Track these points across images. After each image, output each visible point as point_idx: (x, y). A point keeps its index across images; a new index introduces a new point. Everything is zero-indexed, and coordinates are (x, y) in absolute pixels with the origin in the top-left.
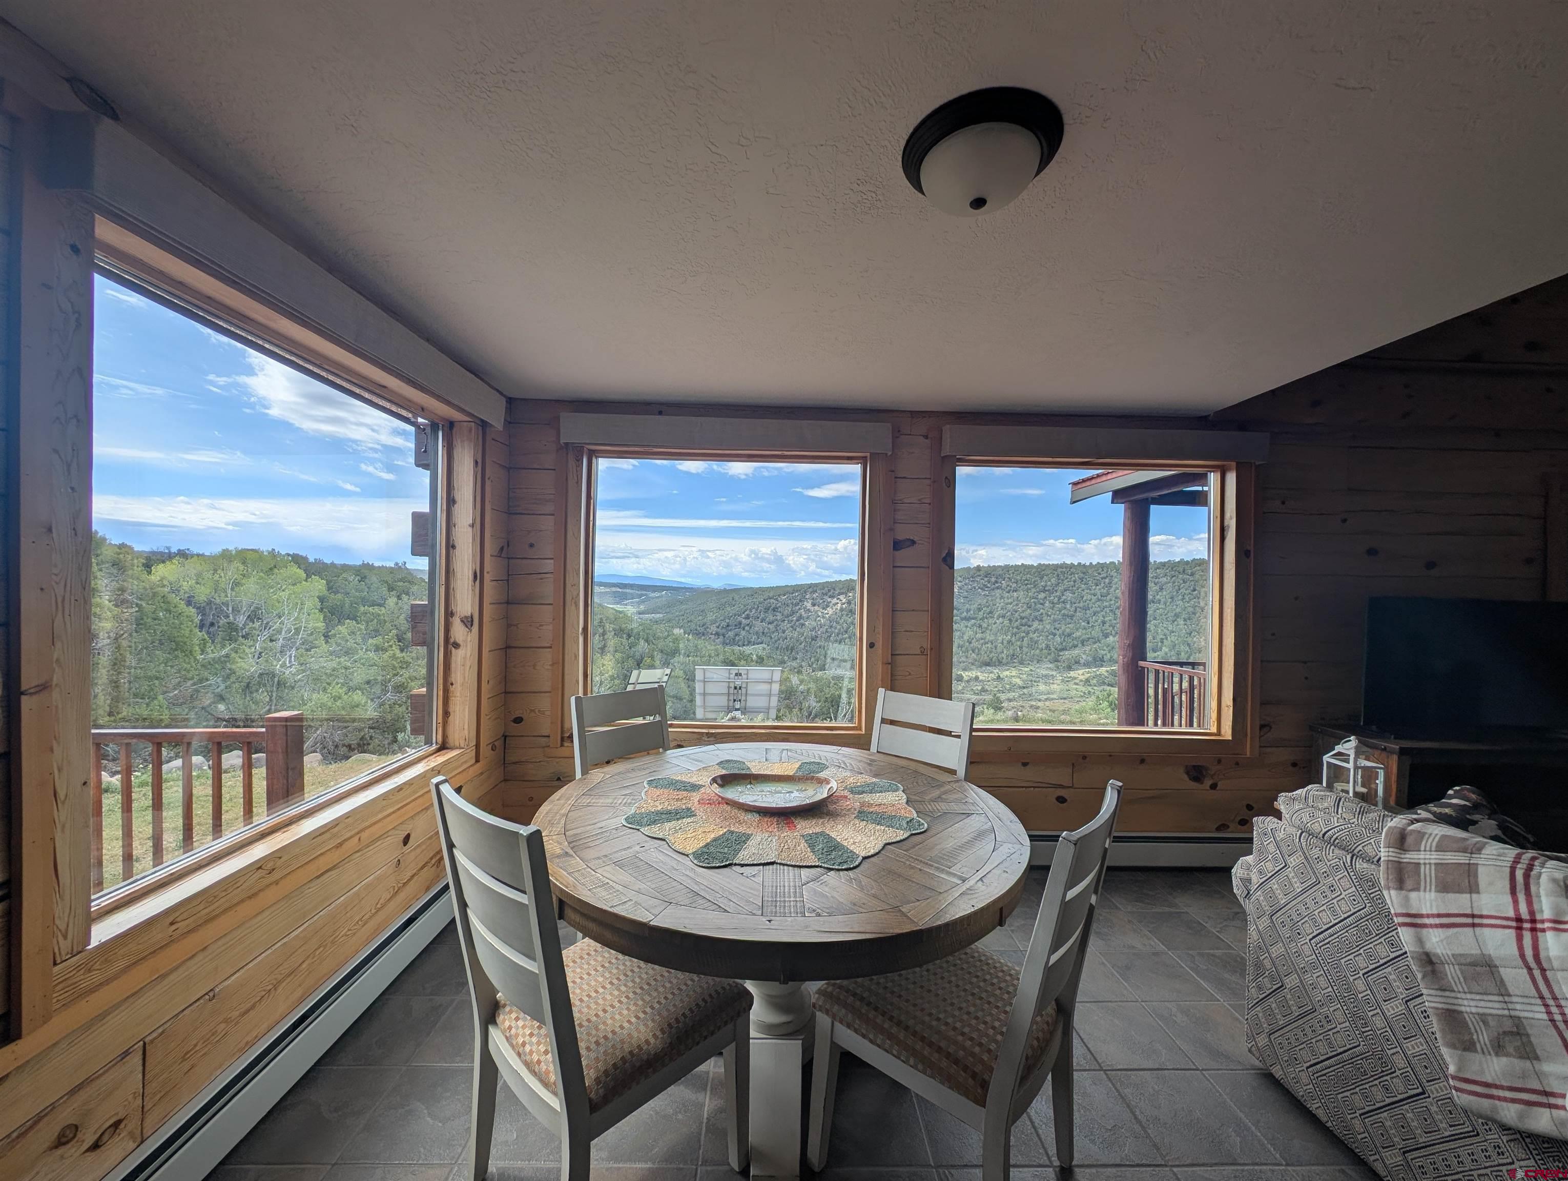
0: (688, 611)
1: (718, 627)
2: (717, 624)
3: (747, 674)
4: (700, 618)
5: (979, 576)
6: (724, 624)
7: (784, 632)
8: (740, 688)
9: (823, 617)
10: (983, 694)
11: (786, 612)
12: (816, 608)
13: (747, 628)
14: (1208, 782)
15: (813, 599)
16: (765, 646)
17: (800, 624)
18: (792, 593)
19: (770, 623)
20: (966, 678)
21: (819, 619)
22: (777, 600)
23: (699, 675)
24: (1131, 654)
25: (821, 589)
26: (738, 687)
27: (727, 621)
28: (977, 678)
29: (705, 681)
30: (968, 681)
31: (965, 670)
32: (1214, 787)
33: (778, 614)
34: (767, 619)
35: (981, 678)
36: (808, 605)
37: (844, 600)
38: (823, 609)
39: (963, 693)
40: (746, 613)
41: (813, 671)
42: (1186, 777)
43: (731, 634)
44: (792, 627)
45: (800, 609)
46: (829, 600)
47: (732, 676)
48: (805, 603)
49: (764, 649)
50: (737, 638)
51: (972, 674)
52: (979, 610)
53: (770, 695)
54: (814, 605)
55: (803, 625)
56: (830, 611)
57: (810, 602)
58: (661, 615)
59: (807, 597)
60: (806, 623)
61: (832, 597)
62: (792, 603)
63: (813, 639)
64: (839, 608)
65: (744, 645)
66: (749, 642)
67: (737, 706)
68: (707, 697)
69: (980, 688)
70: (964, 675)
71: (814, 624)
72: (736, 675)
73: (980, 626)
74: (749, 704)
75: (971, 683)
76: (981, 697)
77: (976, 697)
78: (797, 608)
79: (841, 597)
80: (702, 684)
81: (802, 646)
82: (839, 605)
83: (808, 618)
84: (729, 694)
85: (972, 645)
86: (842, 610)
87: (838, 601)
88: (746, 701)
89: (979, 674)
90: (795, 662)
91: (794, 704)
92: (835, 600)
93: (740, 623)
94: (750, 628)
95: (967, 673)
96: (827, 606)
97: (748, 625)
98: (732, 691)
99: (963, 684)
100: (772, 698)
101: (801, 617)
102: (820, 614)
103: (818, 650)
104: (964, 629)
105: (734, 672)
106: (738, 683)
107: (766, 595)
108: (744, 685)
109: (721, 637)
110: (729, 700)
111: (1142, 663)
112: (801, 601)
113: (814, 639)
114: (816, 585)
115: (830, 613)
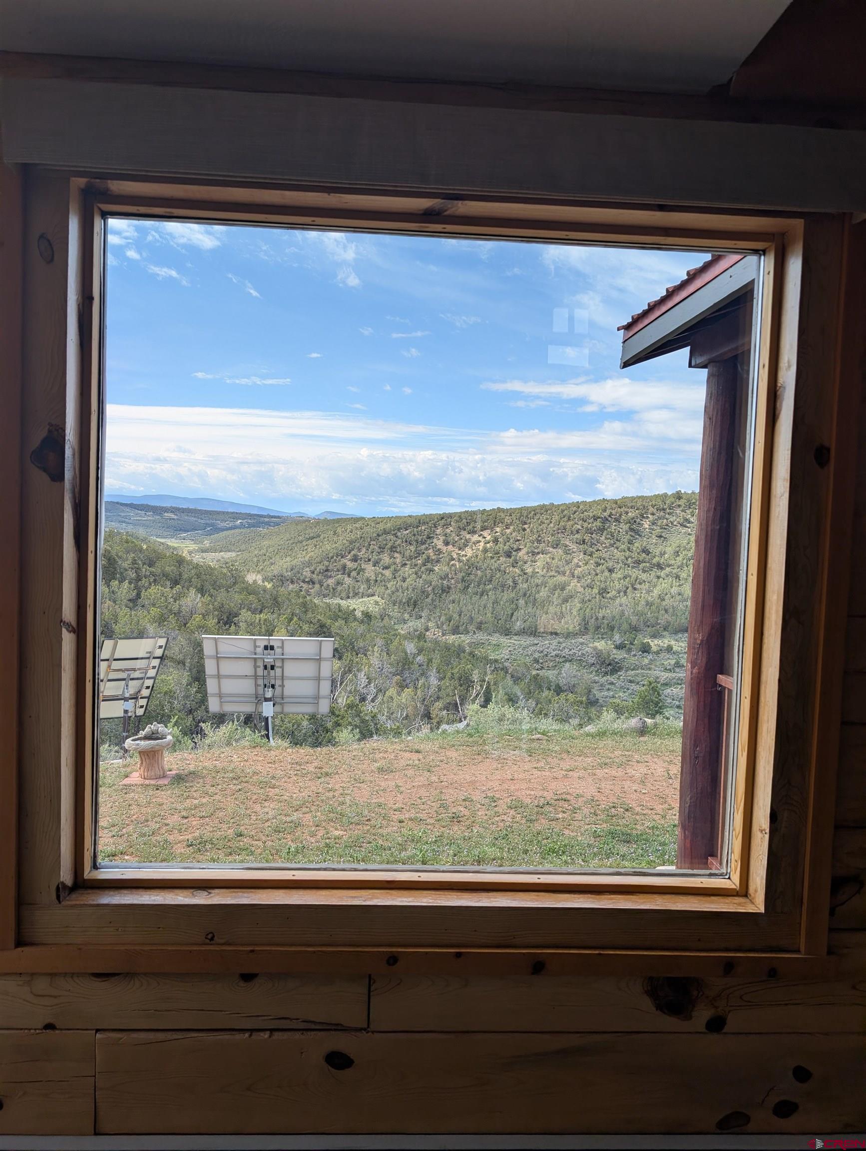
0: (271, 549)
1: (313, 573)
2: (312, 568)
3: (282, 647)
4: (288, 559)
5: (679, 506)
6: (321, 567)
7: (404, 580)
8: (273, 667)
9: (459, 561)
10: (677, 670)
11: (407, 553)
12: (450, 547)
13: (354, 574)
14: (702, 1015)
15: (446, 535)
16: (379, 599)
17: (427, 570)
18: (417, 527)
19: (386, 568)
20: (654, 649)
21: (453, 562)
22: (395, 535)
23: (208, 649)
24: (704, 660)
25: (457, 521)
26: (269, 667)
27: (326, 563)
28: (669, 649)
29: (218, 658)
30: (657, 653)
31: (654, 636)
32: (716, 1025)
33: (396, 555)
34: (382, 563)
35: (675, 648)
36: (439, 543)
37: (488, 538)
38: (460, 549)
39: (650, 669)
40: (353, 553)
41: (443, 635)
42: (647, 1004)
43: (331, 582)
44: (416, 574)
45: (427, 549)
46: (468, 536)
47: (260, 650)
48: (435, 540)
49: (377, 603)
50: (339, 588)
51: (665, 642)
52: (677, 554)
53: (318, 679)
54: (447, 543)
55: (431, 570)
56: (469, 552)
57: (442, 538)
58: (234, 554)
59: (438, 531)
60: (436, 568)
61: (473, 532)
62: (417, 541)
63: (443, 591)
64: (481, 548)
65: (348, 597)
66: (356, 594)
67: (269, 694)
68: (224, 682)
69: (673, 662)
70: (652, 644)
71: (446, 568)
72: (266, 648)
73: (678, 577)
74: (286, 693)
75: (662, 655)
76: (674, 675)
77: (667, 674)
78: (423, 547)
79: (485, 533)
80: (214, 662)
81: (429, 600)
82: (482, 544)
83: (438, 561)
84: (256, 677)
85: (664, 603)
86: (485, 551)
87: (480, 539)
88: (283, 686)
89: (673, 643)
90: (418, 621)
91: (408, 681)
92: (475, 538)
93: (344, 567)
94: (358, 574)
95: (656, 642)
96: (466, 546)
97: (355, 570)
98: (260, 671)
99: (650, 657)
100: (322, 682)
101: (428, 560)
102: (455, 556)
103: (451, 606)
104: (655, 580)
105: (262, 644)
106: (269, 660)
107: (381, 527)
108: (278, 664)
109: (317, 586)
110: (256, 685)
111: (722, 679)
112: (429, 538)
113: (446, 590)
114: (451, 516)
115: (469, 555)
